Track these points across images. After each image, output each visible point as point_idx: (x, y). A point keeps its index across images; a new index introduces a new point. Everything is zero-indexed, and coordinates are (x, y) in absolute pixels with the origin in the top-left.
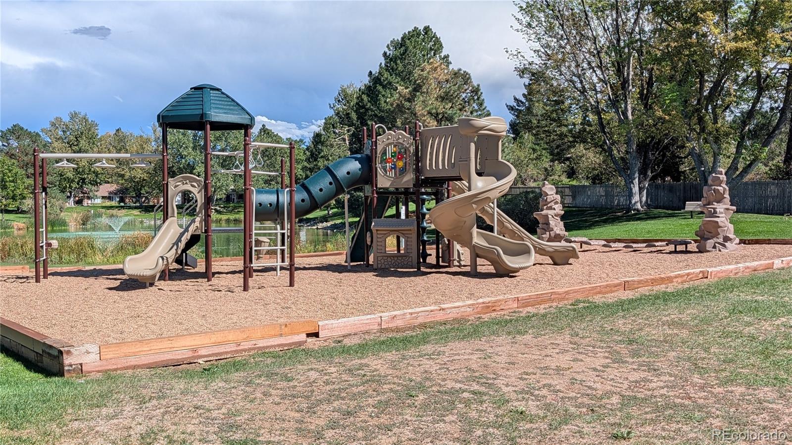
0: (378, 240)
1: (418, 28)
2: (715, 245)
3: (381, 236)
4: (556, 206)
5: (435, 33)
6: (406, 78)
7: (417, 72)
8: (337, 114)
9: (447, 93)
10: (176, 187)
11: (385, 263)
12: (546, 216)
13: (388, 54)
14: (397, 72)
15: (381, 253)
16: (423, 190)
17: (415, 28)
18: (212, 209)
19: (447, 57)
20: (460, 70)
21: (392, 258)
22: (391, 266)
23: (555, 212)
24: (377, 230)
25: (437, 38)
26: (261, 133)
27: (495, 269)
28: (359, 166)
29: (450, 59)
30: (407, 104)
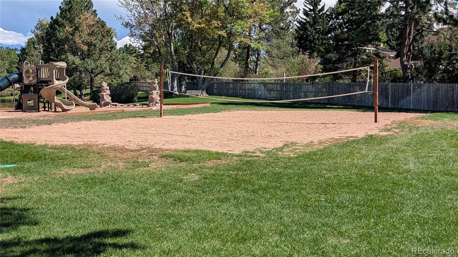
0: (25, 101)
4: (107, 91)
6: (71, 21)
7: (77, 19)
8: (37, 36)
9: (93, 32)
11: (27, 109)
12: (103, 95)
13: (62, 7)
14: (67, 18)
15: (26, 105)
16: (44, 84)
19: (95, 11)
21: (30, 107)
22: (29, 110)
23: (106, 93)
24: (24, 98)
29: (97, 12)
30: (71, 37)
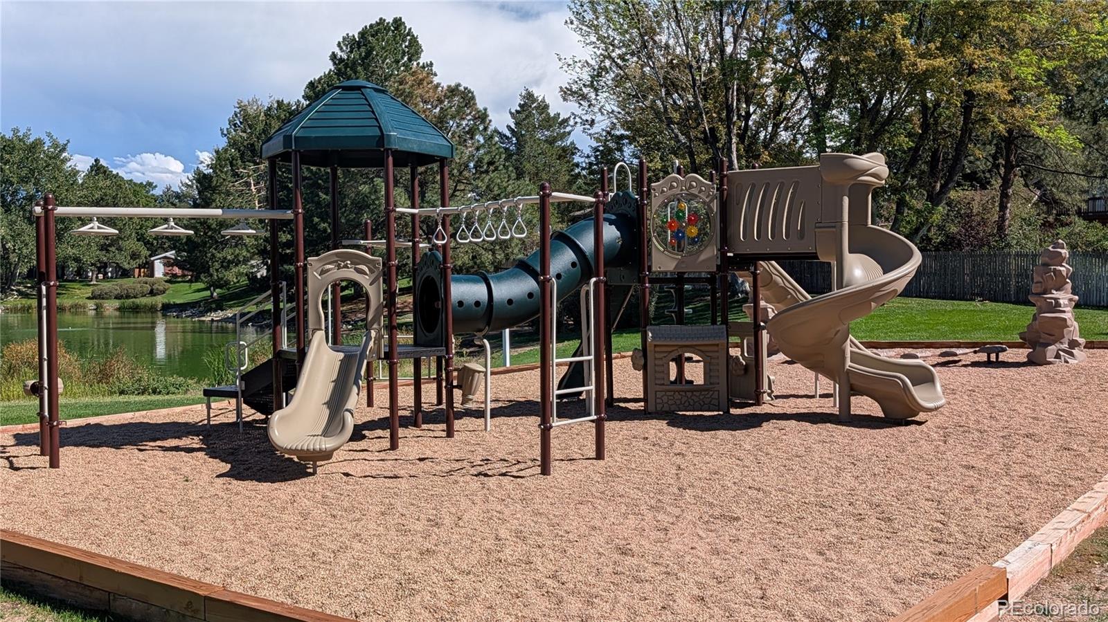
0: (657, 362)
1: (385, 20)
2: (1058, 353)
3: (662, 355)
5: (410, 29)
8: (234, 145)
10: (323, 272)
11: (670, 402)
13: (339, 56)
15: (663, 384)
17: (381, 19)
18: (13, 290)
19: (429, 65)
20: (459, 85)
21: (683, 394)
22: (681, 406)
24: (655, 346)
25: (413, 36)
26: (92, 171)
27: (883, 410)
28: (618, 234)
29: (435, 69)
